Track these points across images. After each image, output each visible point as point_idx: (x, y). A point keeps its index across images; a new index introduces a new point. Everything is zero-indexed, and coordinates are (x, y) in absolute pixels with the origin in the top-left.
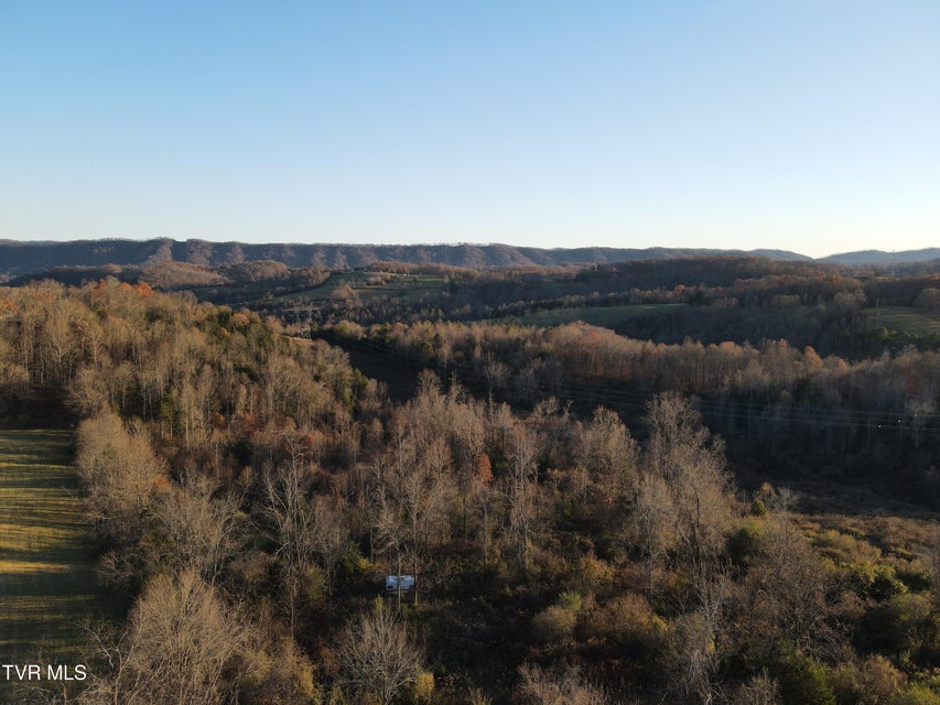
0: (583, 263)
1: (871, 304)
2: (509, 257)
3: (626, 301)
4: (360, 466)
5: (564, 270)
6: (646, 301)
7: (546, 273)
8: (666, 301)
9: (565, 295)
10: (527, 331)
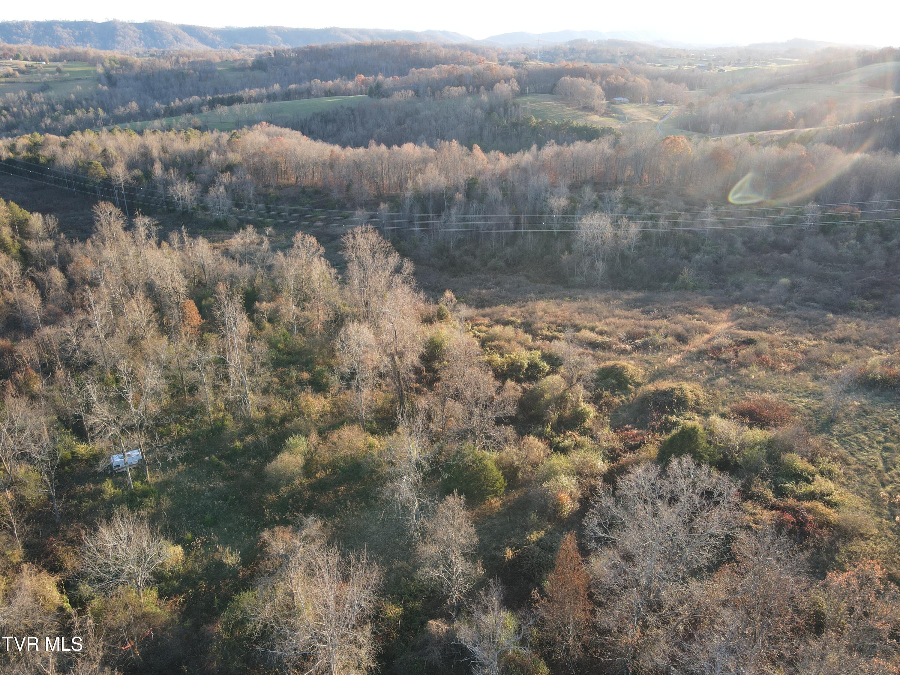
0: (258, 46)
1: (522, 93)
2: (171, 37)
3: (308, 93)
4: (48, 331)
5: (237, 55)
6: (329, 93)
7: (218, 60)
8: (347, 93)
9: (243, 89)
10: (209, 137)
